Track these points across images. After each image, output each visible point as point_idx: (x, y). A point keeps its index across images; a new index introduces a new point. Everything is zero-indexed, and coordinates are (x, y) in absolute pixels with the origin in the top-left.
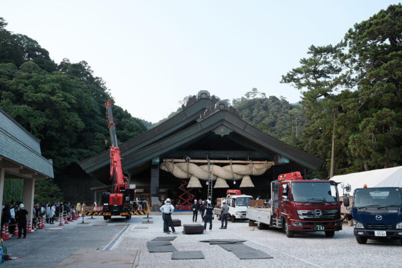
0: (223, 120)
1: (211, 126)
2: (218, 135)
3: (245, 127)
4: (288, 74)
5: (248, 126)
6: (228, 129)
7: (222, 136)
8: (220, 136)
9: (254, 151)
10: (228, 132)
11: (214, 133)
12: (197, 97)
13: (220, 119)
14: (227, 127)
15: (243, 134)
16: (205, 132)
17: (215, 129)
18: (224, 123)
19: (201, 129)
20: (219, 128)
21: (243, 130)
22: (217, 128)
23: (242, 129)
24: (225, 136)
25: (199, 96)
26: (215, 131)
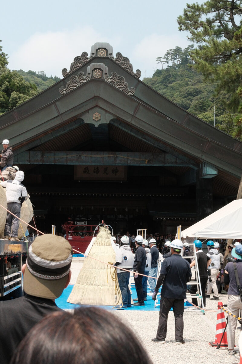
0: (96, 98)
1: (75, 108)
2: (88, 124)
3: (136, 110)
4: (186, 14)
5: (141, 107)
6: (107, 115)
7: (97, 125)
8: (93, 125)
9: (164, 152)
10: (106, 119)
11: (83, 120)
12: (89, 56)
13: (93, 96)
14: (106, 111)
15: (133, 123)
16: (66, 118)
17: (84, 113)
18: (101, 104)
19: (56, 115)
20: (90, 112)
21: (133, 116)
22: (87, 111)
23: (132, 113)
24: (100, 125)
25: (93, 54)
26: (83, 118)
